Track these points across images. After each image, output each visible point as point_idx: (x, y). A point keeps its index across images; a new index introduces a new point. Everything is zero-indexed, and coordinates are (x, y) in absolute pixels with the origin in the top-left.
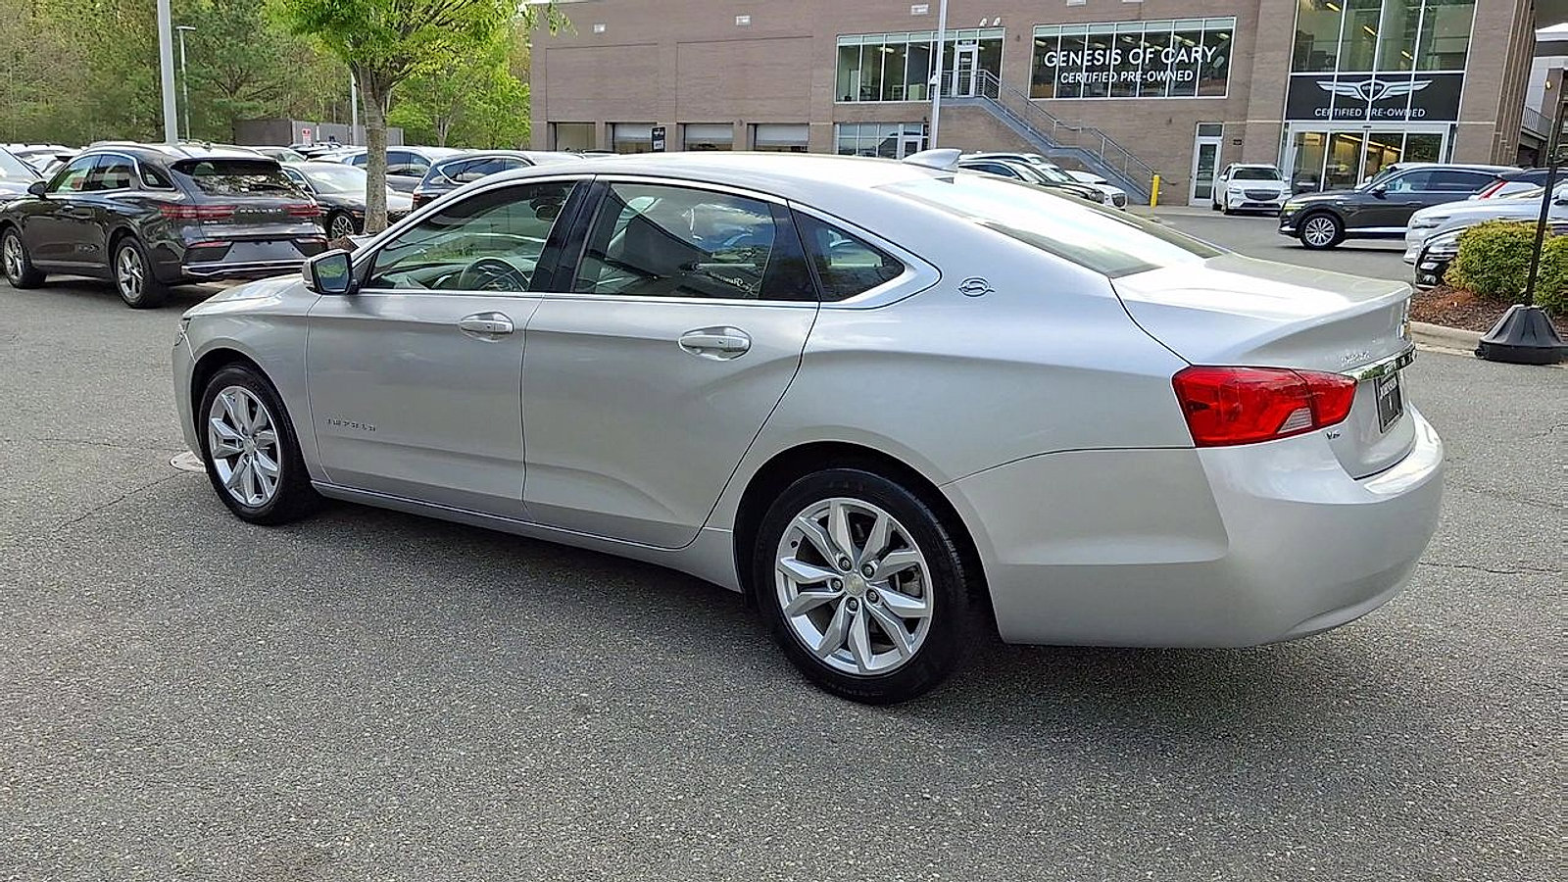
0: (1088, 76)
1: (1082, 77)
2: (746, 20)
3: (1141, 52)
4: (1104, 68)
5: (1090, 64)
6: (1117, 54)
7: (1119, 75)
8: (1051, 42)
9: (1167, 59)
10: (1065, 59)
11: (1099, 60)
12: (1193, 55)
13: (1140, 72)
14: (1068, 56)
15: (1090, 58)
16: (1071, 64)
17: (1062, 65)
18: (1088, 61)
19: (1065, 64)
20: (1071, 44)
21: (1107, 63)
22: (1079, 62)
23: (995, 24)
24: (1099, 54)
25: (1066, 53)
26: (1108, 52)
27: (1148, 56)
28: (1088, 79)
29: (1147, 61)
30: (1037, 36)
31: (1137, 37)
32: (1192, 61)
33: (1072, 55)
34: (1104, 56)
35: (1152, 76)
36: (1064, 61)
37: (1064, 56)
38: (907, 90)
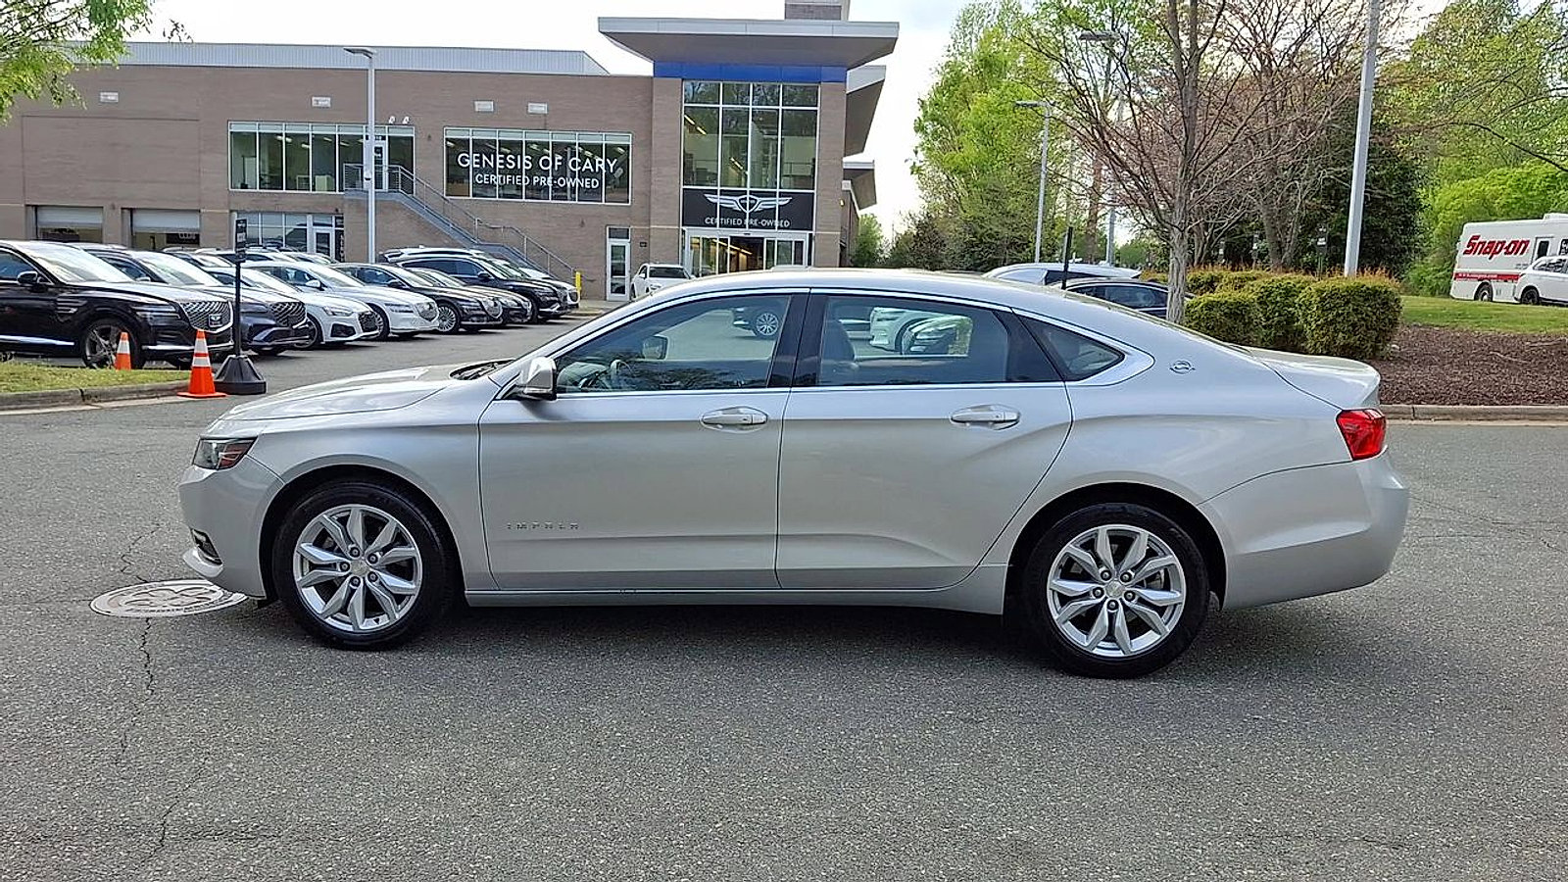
0: (502, 178)
1: (496, 179)
2: (113, 97)
3: (550, 159)
4: (517, 172)
5: (502, 167)
6: (527, 159)
7: (532, 179)
8: (463, 144)
9: (575, 167)
10: (478, 160)
11: (511, 164)
12: (597, 165)
13: (550, 178)
14: (481, 158)
15: (502, 161)
16: (484, 165)
17: (475, 166)
18: (501, 164)
19: (478, 166)
20: (483, 148)
21: (519, 167)
22: (492, 164)
23: (405, 122)
24: (511, 159)
25: (478, 155)
26: (519, 157)
27: (557, 163)
28: (502, 181)
29: (556, 168)
30: (449, 137)
31: (545, 145)
32: (597, 170)
33: (484, 157)
34: (516, 161)
35: (562, 182)
36: (476, 163)
37: (476, 158)
38: (314, 181)
